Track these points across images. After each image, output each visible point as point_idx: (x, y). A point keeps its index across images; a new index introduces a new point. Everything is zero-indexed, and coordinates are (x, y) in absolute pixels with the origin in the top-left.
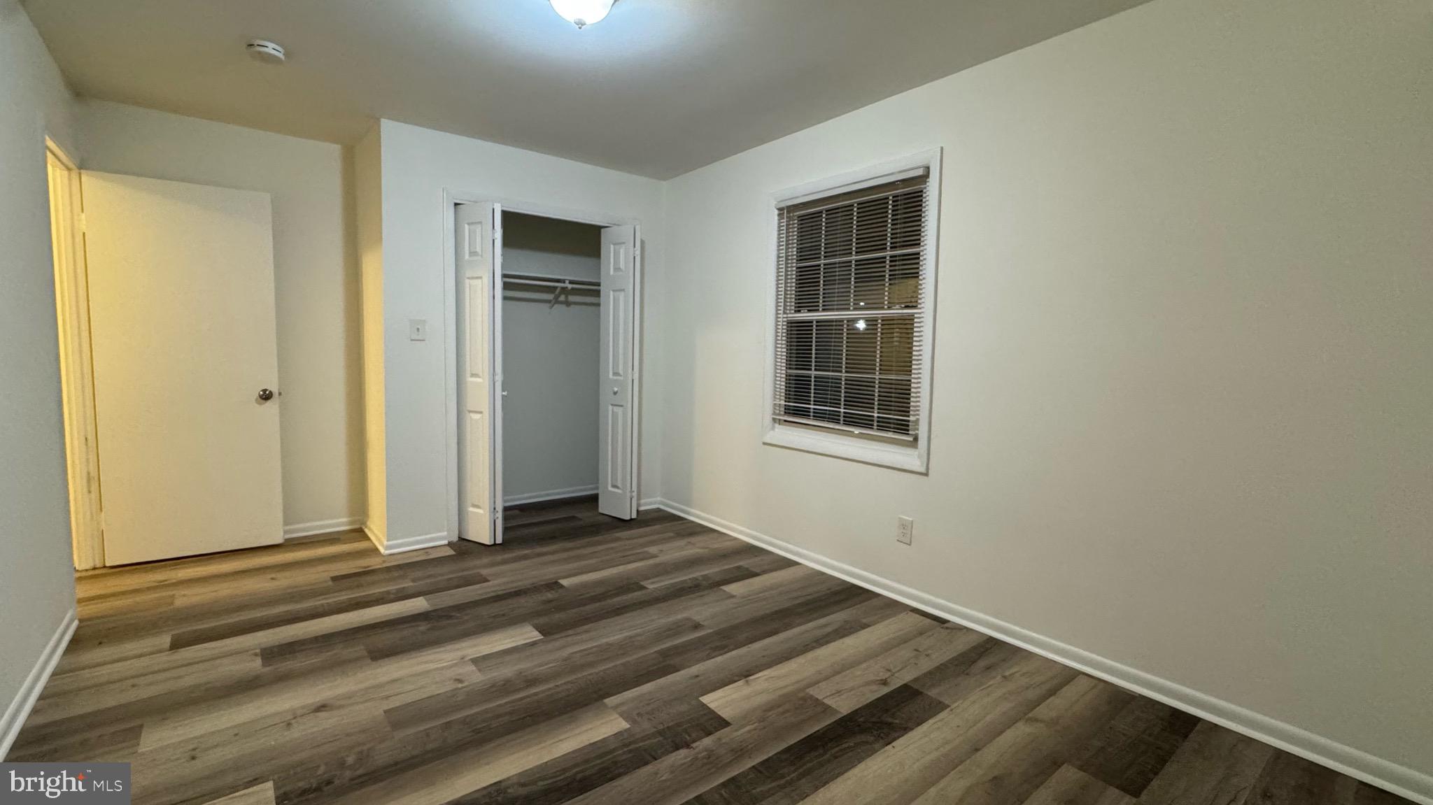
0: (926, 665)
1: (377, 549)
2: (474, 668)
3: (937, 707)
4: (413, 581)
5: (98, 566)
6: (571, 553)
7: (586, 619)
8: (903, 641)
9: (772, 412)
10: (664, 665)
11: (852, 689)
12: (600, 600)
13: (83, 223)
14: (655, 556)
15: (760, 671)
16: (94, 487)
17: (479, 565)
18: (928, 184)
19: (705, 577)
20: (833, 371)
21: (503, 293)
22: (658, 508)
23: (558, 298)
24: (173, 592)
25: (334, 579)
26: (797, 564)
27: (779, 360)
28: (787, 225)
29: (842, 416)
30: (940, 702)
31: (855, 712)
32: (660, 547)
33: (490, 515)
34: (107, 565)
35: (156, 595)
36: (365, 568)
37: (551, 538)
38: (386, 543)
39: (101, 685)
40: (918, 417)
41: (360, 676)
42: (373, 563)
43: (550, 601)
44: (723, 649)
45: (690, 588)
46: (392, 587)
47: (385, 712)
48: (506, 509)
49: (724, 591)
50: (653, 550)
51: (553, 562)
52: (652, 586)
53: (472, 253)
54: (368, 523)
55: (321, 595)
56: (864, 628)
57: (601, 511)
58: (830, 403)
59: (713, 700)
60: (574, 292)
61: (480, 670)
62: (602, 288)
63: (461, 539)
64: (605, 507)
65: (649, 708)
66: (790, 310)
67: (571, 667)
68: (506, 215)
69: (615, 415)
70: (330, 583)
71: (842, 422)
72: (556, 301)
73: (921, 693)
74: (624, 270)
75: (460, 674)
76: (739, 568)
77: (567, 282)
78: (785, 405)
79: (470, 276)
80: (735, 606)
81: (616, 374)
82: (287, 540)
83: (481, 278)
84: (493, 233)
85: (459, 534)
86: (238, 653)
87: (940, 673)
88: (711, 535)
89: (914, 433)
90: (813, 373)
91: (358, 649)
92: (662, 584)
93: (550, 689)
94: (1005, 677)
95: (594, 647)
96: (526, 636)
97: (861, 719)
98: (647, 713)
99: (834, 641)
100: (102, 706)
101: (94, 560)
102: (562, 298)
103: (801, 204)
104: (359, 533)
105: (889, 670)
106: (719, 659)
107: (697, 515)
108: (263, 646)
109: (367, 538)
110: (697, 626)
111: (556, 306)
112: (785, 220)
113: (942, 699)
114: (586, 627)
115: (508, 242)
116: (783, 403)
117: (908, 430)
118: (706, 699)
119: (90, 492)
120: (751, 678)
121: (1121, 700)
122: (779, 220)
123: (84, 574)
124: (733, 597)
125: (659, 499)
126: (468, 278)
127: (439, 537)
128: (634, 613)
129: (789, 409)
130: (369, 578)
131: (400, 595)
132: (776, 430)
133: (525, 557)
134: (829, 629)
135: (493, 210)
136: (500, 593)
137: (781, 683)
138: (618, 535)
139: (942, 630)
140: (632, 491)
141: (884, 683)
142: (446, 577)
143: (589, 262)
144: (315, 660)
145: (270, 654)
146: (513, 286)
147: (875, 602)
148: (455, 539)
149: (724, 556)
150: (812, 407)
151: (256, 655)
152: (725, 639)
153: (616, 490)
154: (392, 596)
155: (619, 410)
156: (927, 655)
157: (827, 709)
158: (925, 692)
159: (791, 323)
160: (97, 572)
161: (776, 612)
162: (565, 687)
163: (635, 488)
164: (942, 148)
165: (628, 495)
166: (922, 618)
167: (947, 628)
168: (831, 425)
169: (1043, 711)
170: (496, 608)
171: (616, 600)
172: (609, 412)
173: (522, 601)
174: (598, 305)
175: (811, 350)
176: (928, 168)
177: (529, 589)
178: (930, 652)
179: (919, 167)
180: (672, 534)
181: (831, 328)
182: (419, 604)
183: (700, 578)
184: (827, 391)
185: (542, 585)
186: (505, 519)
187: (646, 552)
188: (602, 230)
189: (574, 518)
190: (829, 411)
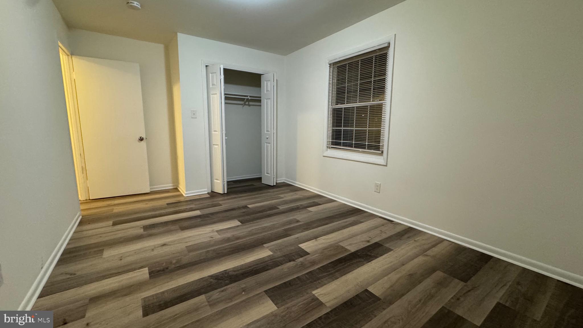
0: (384, 236)
1: (183, 195)
2: (217, 233)
3: (389, 250)
4: (195, 205)
5: (87, 199)
6: (251, 197)
7: (258, 218)
8: (376, 227)
9: (326, 144)
10: (286, 234)
11: (356, 243)
12: (262, 212)
13: (74, 76)
14: (282, 198)
15: (322, 236)
16: (85, 172)
17: (219, 200)
18: (389, 50)
19: (301, 205)
20: (350, 127)
21: (224, 101)
22: (284, 182)
23: (245, 103)
24: (113, 208)
25: (167, 204)
26: (336, 201)
27: (329, 124)
28: (333, 70)
29: (354, 145)
30: (390, 249)
31: (357, 251)
32: (285, 195)
33: (222, 183)
34: (90, 199)
35: (107, 209)
36: (178, 201)
37: (245, 191)
38: (185, 192)
39: (90, 236)
40: (383, 144)
41: (177, 235)
42: (182, 199)
43: (244, 212)
44: (307, 229)
45: (296, 208)
46: (188, 207)
47: (186, 247)
48: (228, 182)
49: (308, 210)
50: (282, 196)
51: (245, 199)
52: (282, 208)
53: (213, 85)
54: (179, 186)
55: (163, 209)
56: (361, 223)
57: (263, 182)
58: (349, 140)
59: (304, 246)
60: (252, 100)
61: (219, 234)
62: (262, 99)
63: (212, 192)
64: (264, 181)
65: (280, 248)
66: (334, 104)
67: (251, 234)
68: (225, 70)
69: (267, 146)
70: (167, 206)
71: (353, 147)
72: (245, 104)
73: (382, 245)
74: (270, 91)
75: (212, 235)
76: (314, 202)
77: (249, 96)
78: (332, 141)
79: (212, 93)
80: (312, 215)
81: (267, 131)
82: (151, 191)
83: (216, 94)
84: (220, 77)
85: (211, 190)
86: (135, 227)
87: (390, 239)
88: (304, 191)
89: (381, 150)
90: (342, 128)
91: (177, 227)
92: (285, 207)
93: (244, 241)
94: (415, 241)
95: (261, 227)
96: (236, 223)
97: (359, 253)
98: (279, 250)
99: (350, 227)
100: (90, 243)
101: (86, 197)
102: (247, 103)
103: (338, 61)
104: (176, 189)
105: (370, 237)
106: (306, 232)
107: (298, 184)
108: (144, 225)
109: (179, 191)
110: (298, 221)
111: (245, 106)
112: (332, 69)
113: (390, 248)
114: (257, 221)
115: (226, 81)
116: (331, 140)
117: (379, 149)
118: (301, 246)
119: (83, 173)
120: (317, 239)
121: (460, 250)
122: (329, 68)
123: (83, 202)
124: (311, 212)
125: (284, 178)
126: (212, 94)
127: (204, 191)
128: (275, 217)
129: (333, 143)
130: (179, 204)
131: (191, 210)
132: (328, 151)
133: (235, 198)
134: (347, 223)
135: (220, 68)
136: (226, 209)
137: (329, 241)
138: (269, 191)
139: (391, 224)
140: (274, 175)
141: (368, 241)
142: (208, 204)
143: (257, 89)
144: (161, 229)
145: (146, 228)
146: (228, 98)
147: (365, 214)
148: (210, 191)
149: (309, 198)
150: (342, 141)
151: (141, 228)
152: (308, 226)
153: (269, 175)
154: (188, 210)
155: (269, 144)
156: (385, 233)
157: (346, 250)
158: (384, 245)
159: (334, 109)
160: (87, 201)
161: (327, 217)
162: (250, 240)
163: (275, 174)
164: (395, 35)
165: (273, 176)
166: (383, 220)
167: (393, 224)
168: (349, 148)
169: (429, 252)
170: (225, 214)
171: (269, 212)
172: (265, 145)
173: (234, 212)
174: (261, 106)
175: (342, 119)
176: (389, 43)
177: (237, 208)
178: (386, 231)
179: (386, 43)
180: (288, 191)
181: (349, 110)
182: (198, 213)
183: (299, 205)
184: (348, 135)
185: (241, 207)
186: (228, 185)
187: (280, 196)
188: (262, 76)
189: (253, 185)
190: (349, 143)
